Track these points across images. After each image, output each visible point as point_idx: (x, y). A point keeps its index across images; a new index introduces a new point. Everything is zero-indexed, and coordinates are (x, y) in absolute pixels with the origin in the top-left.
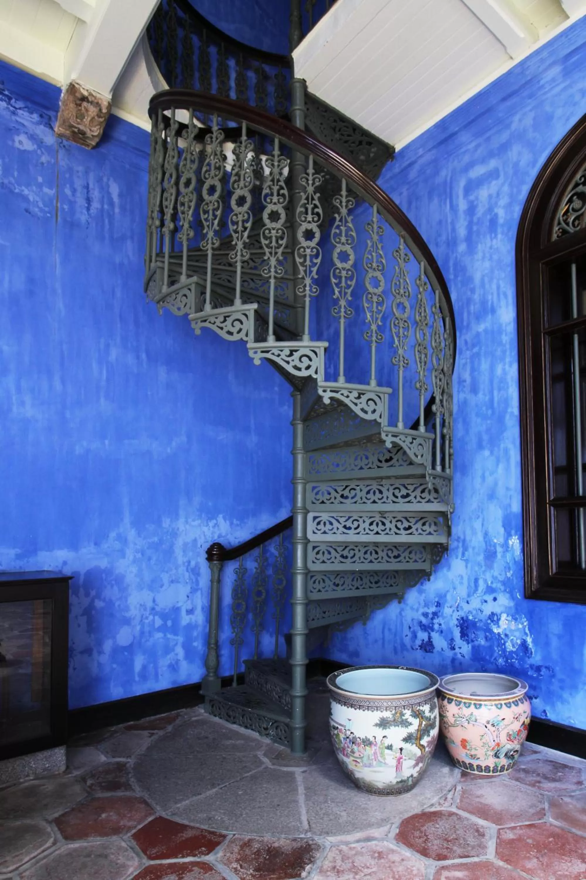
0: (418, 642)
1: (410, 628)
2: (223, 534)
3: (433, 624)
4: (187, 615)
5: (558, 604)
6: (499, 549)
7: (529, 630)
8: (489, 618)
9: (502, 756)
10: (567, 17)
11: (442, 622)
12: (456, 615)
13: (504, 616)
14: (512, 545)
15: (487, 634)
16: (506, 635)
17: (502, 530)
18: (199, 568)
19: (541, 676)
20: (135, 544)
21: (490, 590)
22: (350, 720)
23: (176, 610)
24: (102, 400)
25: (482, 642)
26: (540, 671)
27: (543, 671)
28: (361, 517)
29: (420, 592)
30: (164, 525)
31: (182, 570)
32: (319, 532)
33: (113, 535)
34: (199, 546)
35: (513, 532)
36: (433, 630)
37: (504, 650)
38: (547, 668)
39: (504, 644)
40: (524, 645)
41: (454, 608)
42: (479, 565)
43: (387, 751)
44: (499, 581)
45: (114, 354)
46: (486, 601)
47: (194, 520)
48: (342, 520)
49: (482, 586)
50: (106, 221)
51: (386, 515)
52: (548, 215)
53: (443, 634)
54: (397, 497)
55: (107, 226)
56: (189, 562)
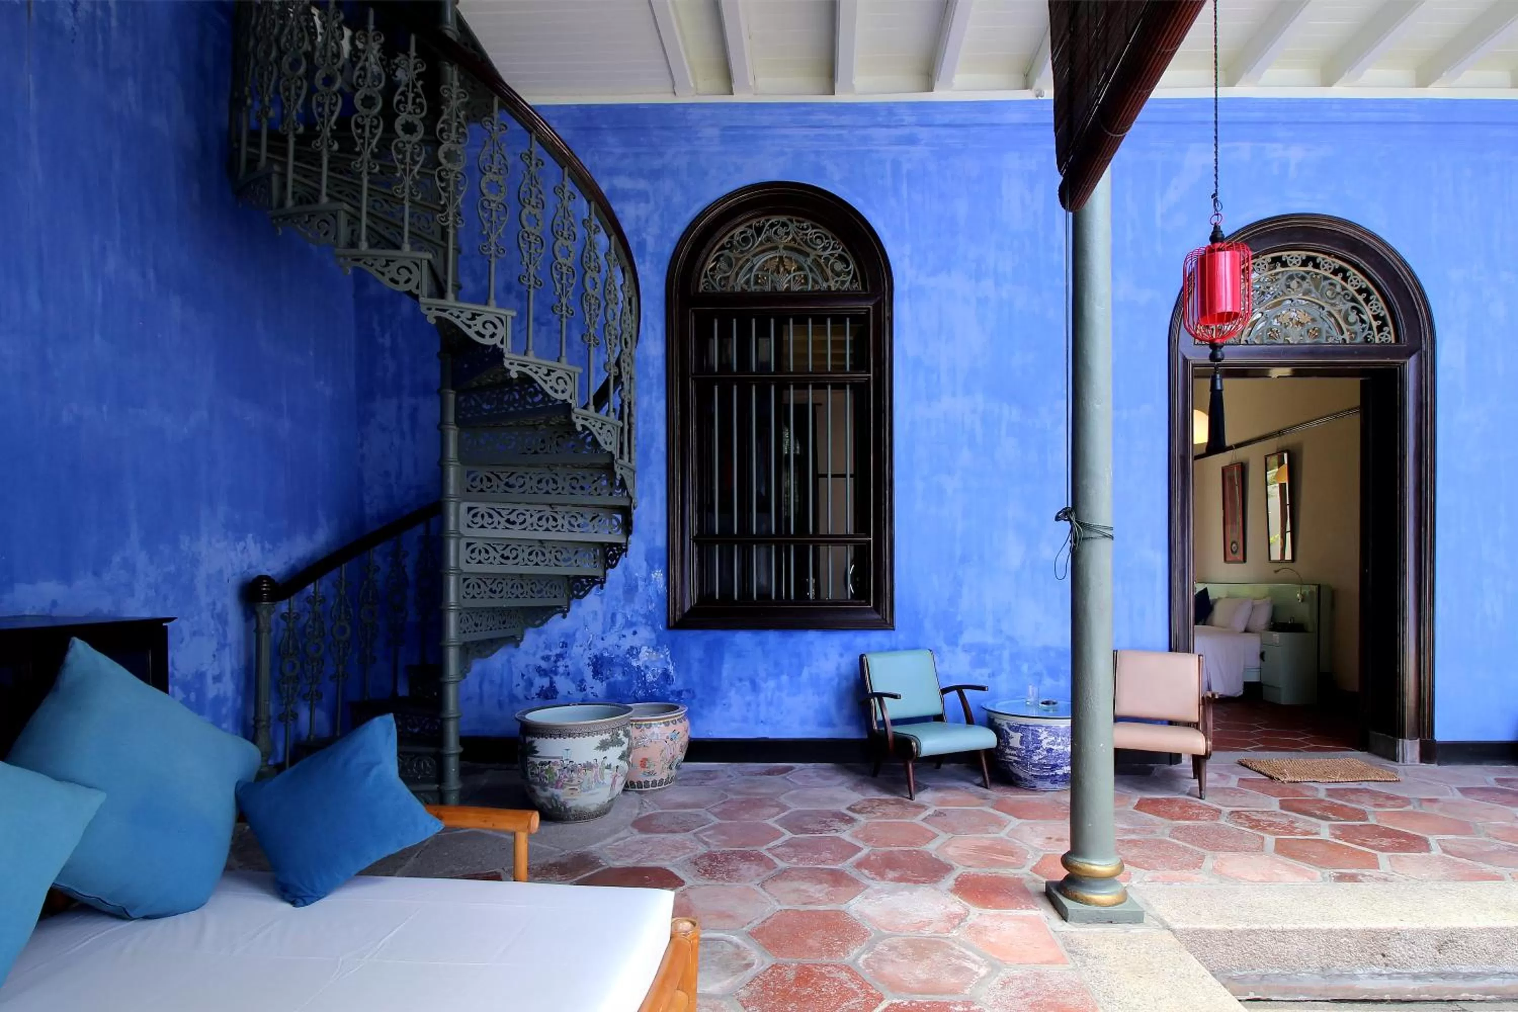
0: (535, 690)
1: (523, 675)
2: (254, 563)
3: (556, 667)
4: (214, 683)
5: (699, 632)
6: (641, 583)
7: (671, 658)
8: (628, 653)
9: (674, 768)
10: (731, 93)
11: (569, 663)
12: (589, 654)
13: (644, 649)
14: (655, 579)
15: (626, 668)
16: (647, 667)
17: (644, 564)
18: (227, 614)
19: (683, 699)
20: (147, 575)
21: (629, 624)
22: (567, 750)
23: (200, 676)
24: (97, 338)
25: (619, 677)
26: (681, 695)
27: (685, 695)
28: (520, 546)
29: (540, 634)
30: (182, 547)
31: (206, 616)
32: (473, 562)
33: (117, 559)
34: (226, 580)
35: (656, 566)
36: (556, 673)
37: (644, 682)
38: (688, 691)
39: (645, 676)
40: (666, 675)
41: (586, 646)
42: (617, 599)
43: (606, 771)
44: (640, 614)
45: (112, 263)
46: (624, 636)
47: (218, 541)
48: (499, 548)
49: (620, 620)
50: (100, 37)
51: (545, 545)
52: (699, 264)
53: (571, 676)
54: (573, 526)
55: (100, 48)
56: (214, 604)
